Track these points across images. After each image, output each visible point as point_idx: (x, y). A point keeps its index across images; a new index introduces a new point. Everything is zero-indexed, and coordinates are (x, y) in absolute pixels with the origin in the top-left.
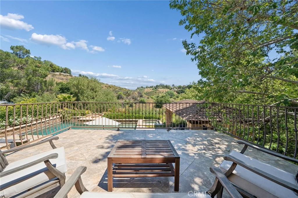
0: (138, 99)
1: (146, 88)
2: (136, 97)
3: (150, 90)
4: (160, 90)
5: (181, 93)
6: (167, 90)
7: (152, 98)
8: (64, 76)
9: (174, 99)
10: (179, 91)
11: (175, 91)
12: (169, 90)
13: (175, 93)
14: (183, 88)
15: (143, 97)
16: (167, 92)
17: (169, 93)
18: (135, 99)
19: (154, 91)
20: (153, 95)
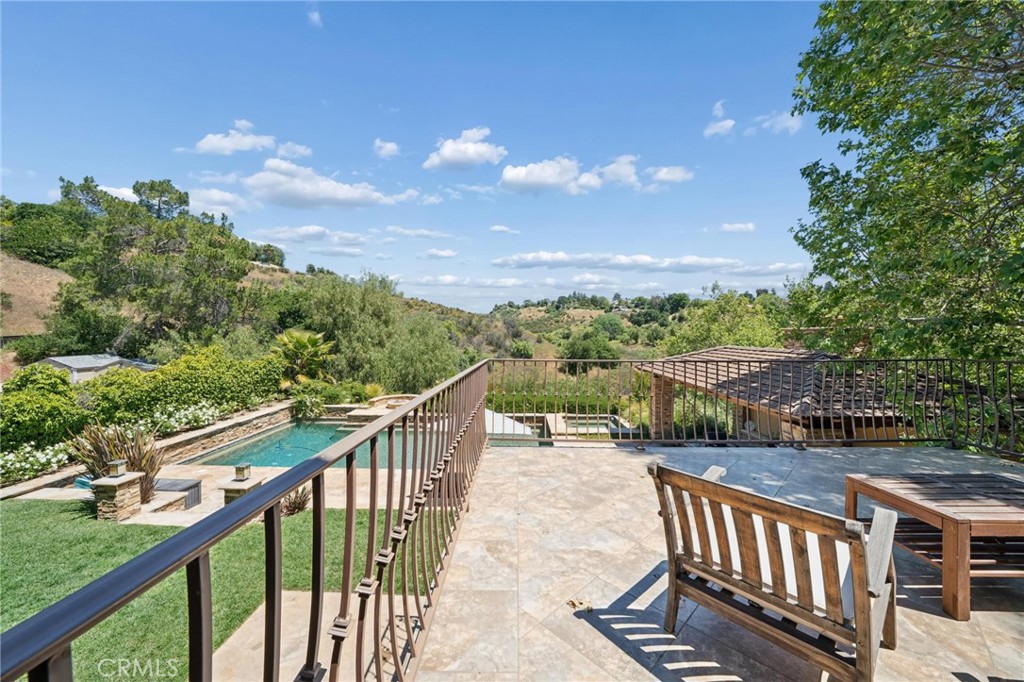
0: (508, 343)
1: (526, 307)
2: (498, 338)
3: (538, 314)
4: (571, 312)
5: (646, 322)
6: (597, 313)
7: (549, 340)
8: (264, 272)
9: (622, 342)
10: (639, 315)
11: (624, 316)
12: (602, 312)
13: (626, 324)
14: (651, 305)
15: (523, 336)
16: (596, 321)
17: (603, 324)
18: (496, 345)
19: (550, 318)
20: (551, 332)
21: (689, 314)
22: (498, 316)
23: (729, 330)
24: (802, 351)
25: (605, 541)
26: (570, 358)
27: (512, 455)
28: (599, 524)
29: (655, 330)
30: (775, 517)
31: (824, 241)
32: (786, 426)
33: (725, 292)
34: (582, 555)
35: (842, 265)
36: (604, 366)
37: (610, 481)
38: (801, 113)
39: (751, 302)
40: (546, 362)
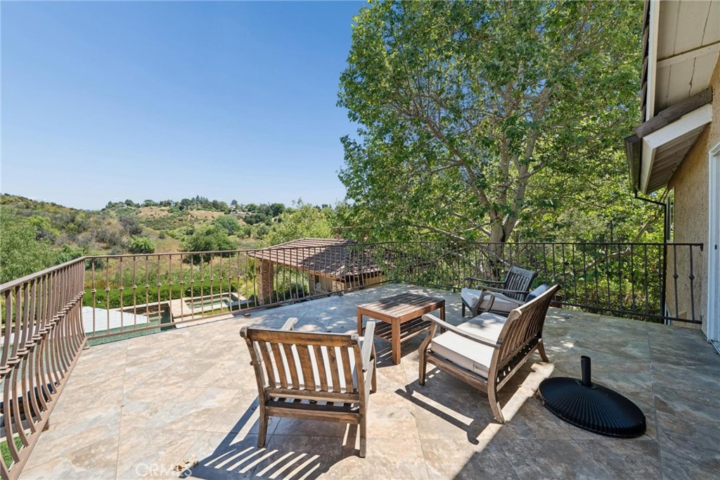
0: (125, 239)
1: (147, 206)
2: (113, 235)
3: (163, 213)
4: (195, 212)
5: (257, 222)
6: (217, 214)
7: (173, 236)
9: (238, 236)
10: (251, 217)
11: (239, 217)
12: (222, 214)
13: (241, 223)
14: (260, 210)
15: (144, 233)
16: (218, 220)
17: (223, 224)
18: (110, 242)
19: (173, 217)
20: (174, 229)
21: (284, 217)
22: (113, 213)
23: (308, 228)
24: (342, 240)
25: (213, 397)
26: (194, 251)
27: (119, 348)
28: (209, 385)
29: (263, 228)
30: (319, 343)
31: (351, 180)
32: (334, 283)
33: (306, 204)
34: (191, 419)
35: (358, 194)
36: (224, 255)
37: (220, 347)
38: (341, 106)
39: (319, 212)
40: (171, 255)
